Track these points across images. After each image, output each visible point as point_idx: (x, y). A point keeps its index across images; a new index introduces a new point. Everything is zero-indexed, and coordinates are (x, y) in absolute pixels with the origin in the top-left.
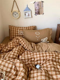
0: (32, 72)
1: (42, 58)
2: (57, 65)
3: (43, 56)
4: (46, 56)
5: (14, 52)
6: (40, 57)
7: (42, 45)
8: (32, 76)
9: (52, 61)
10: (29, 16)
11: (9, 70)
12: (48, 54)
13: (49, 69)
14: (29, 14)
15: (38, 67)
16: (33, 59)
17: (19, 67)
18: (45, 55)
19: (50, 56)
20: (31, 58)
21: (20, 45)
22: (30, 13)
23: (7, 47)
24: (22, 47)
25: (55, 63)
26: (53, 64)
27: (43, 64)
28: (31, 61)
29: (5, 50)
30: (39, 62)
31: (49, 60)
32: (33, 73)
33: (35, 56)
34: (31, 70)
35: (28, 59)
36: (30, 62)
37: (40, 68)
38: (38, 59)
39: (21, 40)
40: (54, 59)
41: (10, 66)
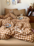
21: (11, 16)
22: (15, 2)
29: (4, 18)
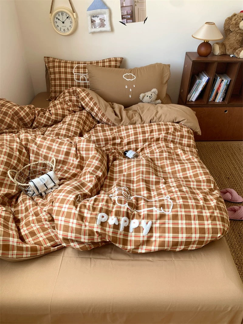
0: (117, 162)
1: (140, 137)
2: (175, 148)
3: (144, 133)
4: (152, 131)
5: (70, 125)
6: (136, 134)
7: (142, 109)
8: (117, 169)
9: (166, 140)
10: (102, 25)
11: (61, 157)
12: (155, 127)
13: (157, 155)
14: (102, 20)
15: (130, 154)
16: (118, 141)
17: (87, 150)
18: (147, 129)
19: (160, 130)
20: (114, 139)
21: (83, 108)
23: (47, 114)
24: (89, 113)
25: (172, 145)
26: (167, 147)
27: (142, 150)
28: (114, 144)
30: (133, 146)
31: (158, 140)
32: (120, 164)
33: (124, 134)
34: (115, 159)
35: (106, 140)
36: (110, 147)
37: (136, 156)
38: (132, 138)
39: (83, 94)
40: (170, 137)
41: (64, 148)
